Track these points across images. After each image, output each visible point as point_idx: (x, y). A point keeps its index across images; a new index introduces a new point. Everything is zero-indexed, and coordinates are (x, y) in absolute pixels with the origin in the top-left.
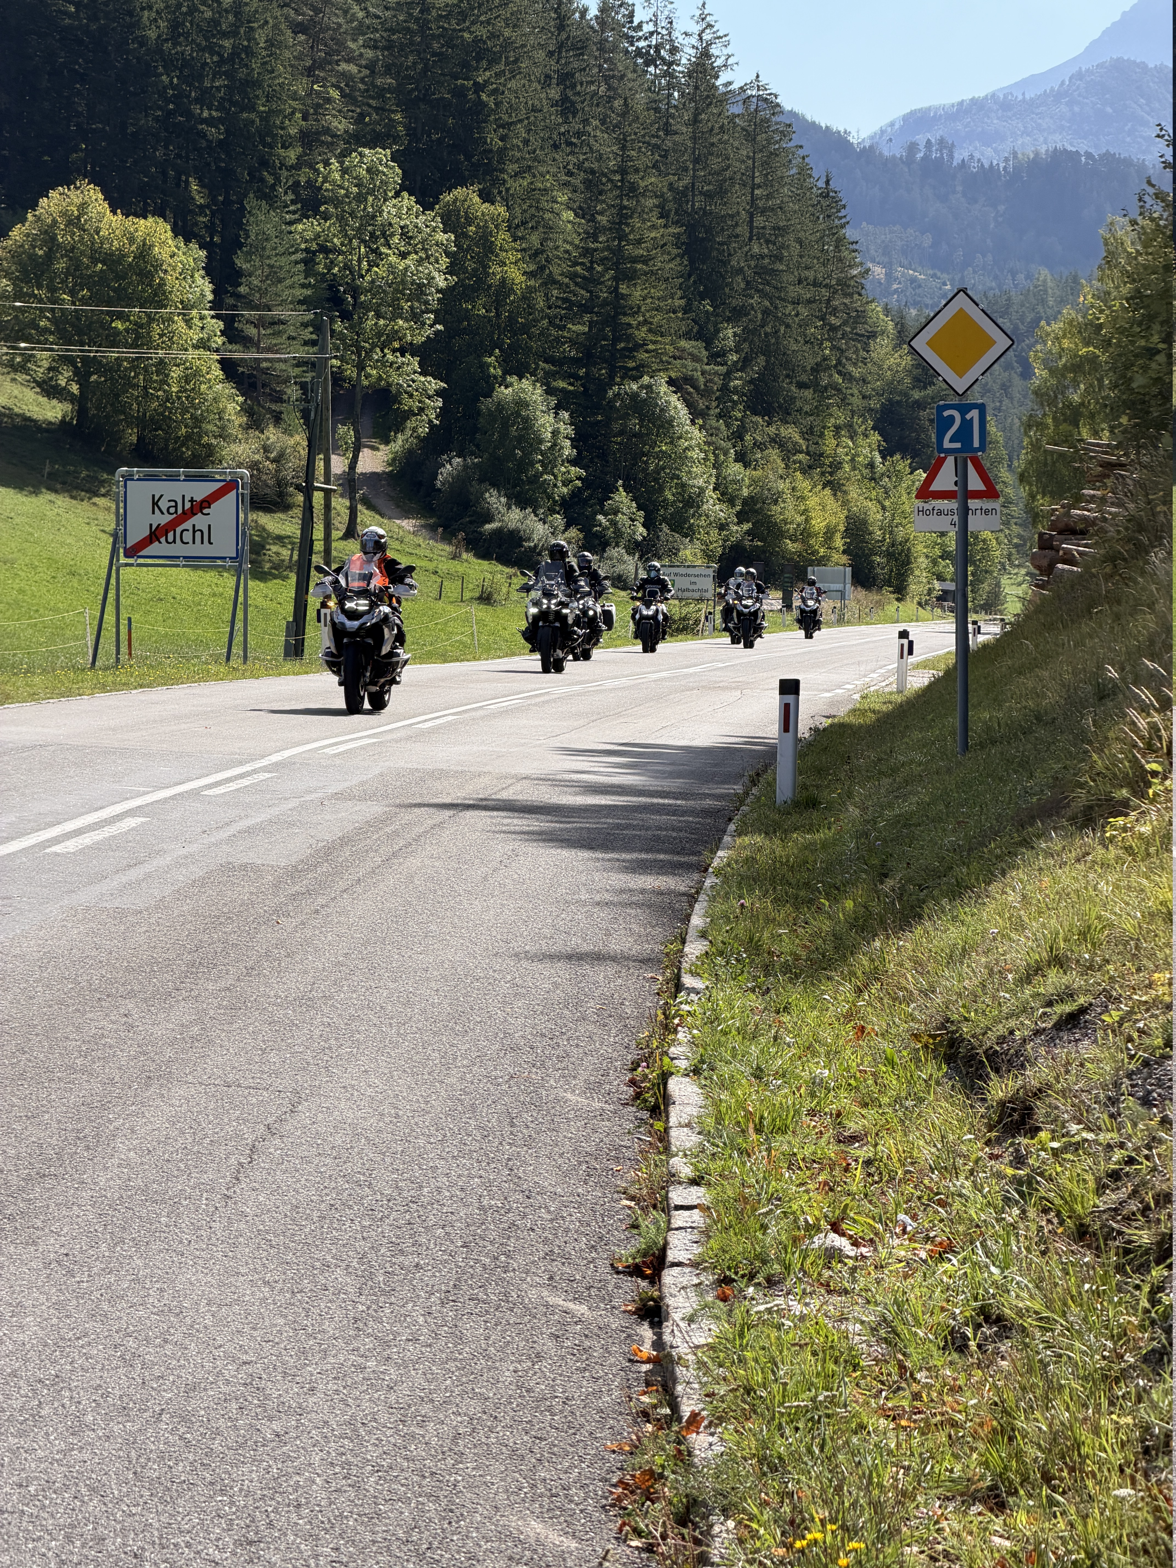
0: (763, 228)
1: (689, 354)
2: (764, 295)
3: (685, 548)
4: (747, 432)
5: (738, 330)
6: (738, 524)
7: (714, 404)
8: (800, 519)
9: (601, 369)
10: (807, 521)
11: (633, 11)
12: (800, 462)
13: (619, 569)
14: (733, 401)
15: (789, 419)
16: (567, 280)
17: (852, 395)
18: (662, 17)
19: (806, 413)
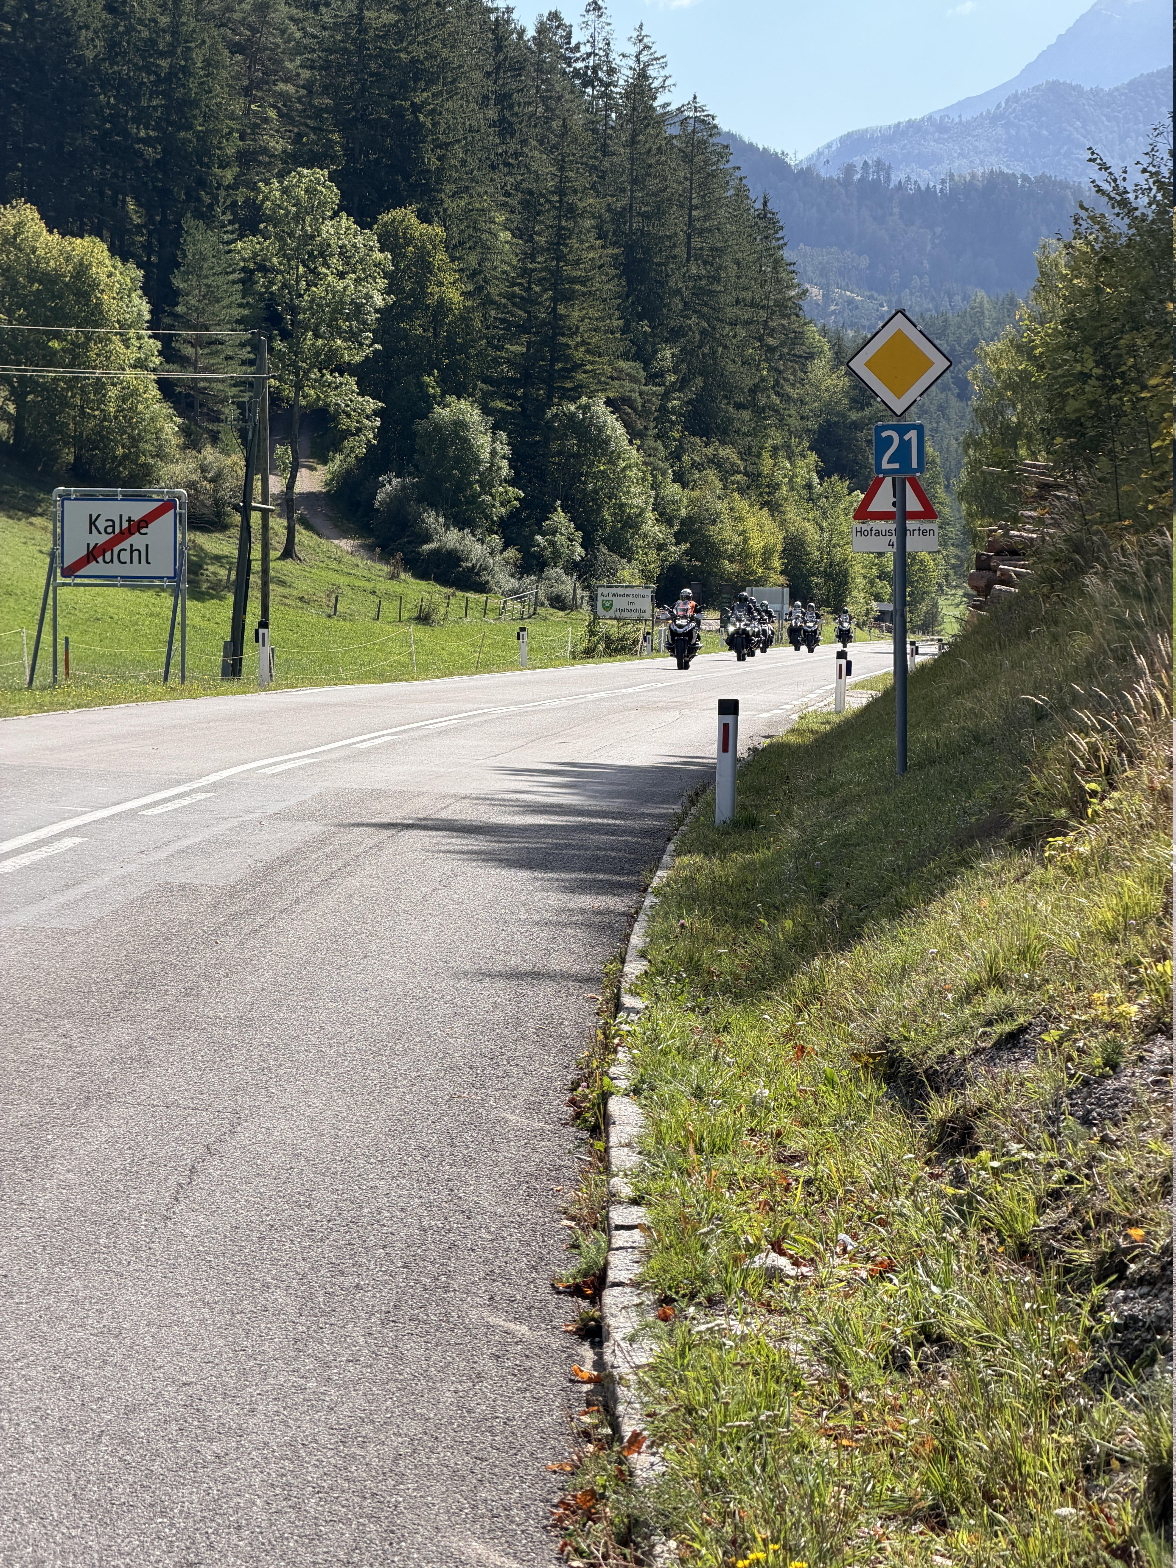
0: (701, 249)
1: (627, 375)
2: (702, 316)
3: (624, 569)
4: (685, 452)
5: (676, 351)
6: (677, 543)
7: (652, 425)
8: (737, 539)
9: (539, 390)
10: (745, 541)
11: (570, 33)
12: (738, 482)
13: (558, 589)
14: (671, 422)
15: (728, 439)
16: (504, 301)
17: (790, 416)
18: (599, 38)
19: (744, 434)
